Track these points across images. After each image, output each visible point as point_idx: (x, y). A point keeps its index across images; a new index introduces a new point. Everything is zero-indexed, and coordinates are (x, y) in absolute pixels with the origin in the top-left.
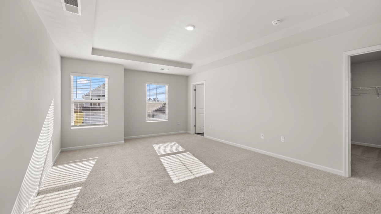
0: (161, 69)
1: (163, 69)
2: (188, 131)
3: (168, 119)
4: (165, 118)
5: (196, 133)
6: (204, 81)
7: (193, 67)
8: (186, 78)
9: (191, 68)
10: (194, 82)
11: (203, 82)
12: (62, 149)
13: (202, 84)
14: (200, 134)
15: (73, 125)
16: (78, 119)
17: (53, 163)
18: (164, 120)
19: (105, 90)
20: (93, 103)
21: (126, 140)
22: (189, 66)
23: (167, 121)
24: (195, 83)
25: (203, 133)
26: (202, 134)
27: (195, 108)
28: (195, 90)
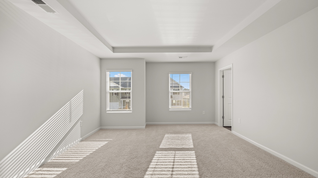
0: (180, 58)
1: (182, 58)
2: (216, 123)
3: (192, 109)
4: (189, 107)
5: (224, 126)
6: (232, 65)
7: (214, 49)
8: (213, 64)
9: (211, 51)
10: (221, 67)
11: (230, 66)
12: (101, 127)
13: (230, 69)
14: (228, 128)
15: (109, 110)
16: (111, 104)
17: (81, 139)
18: (187, 109)
19: (130, 82)
20: (121, 93)
21: (147, 126)
22: (209, 49)
23: (191, 110)
24: (222, 69)
25: (231, 127)
26: (229, 128)
27: (223, 97)
28: (223, 77)
